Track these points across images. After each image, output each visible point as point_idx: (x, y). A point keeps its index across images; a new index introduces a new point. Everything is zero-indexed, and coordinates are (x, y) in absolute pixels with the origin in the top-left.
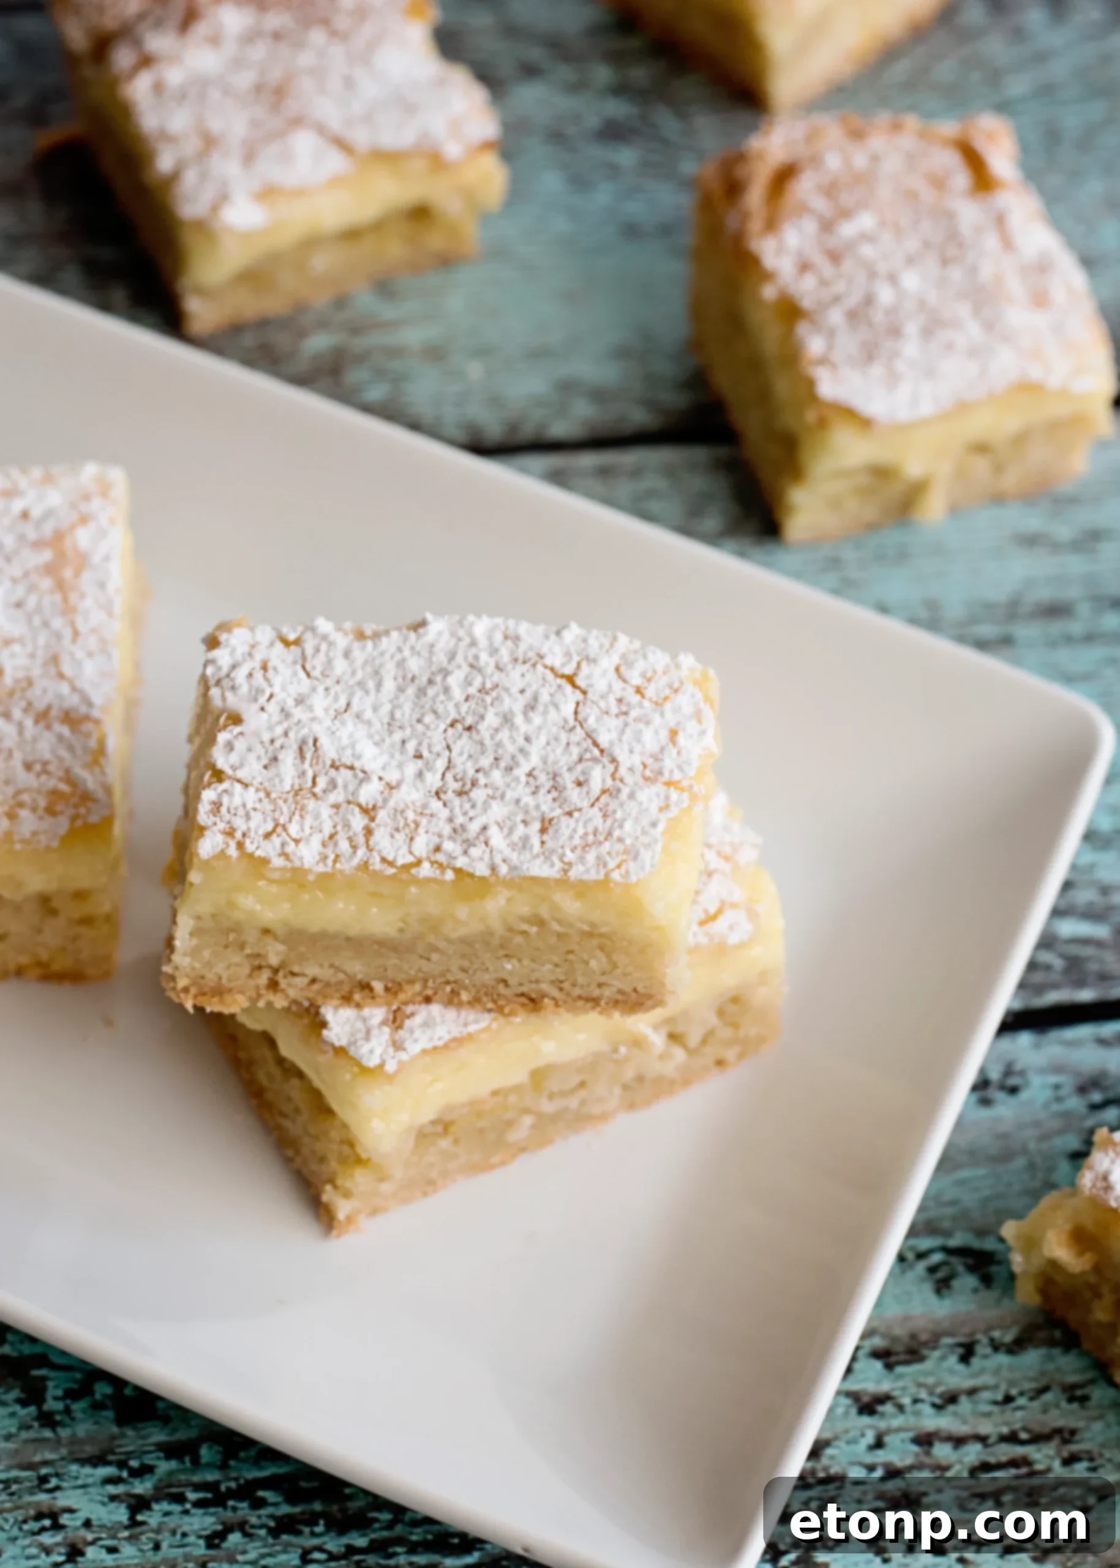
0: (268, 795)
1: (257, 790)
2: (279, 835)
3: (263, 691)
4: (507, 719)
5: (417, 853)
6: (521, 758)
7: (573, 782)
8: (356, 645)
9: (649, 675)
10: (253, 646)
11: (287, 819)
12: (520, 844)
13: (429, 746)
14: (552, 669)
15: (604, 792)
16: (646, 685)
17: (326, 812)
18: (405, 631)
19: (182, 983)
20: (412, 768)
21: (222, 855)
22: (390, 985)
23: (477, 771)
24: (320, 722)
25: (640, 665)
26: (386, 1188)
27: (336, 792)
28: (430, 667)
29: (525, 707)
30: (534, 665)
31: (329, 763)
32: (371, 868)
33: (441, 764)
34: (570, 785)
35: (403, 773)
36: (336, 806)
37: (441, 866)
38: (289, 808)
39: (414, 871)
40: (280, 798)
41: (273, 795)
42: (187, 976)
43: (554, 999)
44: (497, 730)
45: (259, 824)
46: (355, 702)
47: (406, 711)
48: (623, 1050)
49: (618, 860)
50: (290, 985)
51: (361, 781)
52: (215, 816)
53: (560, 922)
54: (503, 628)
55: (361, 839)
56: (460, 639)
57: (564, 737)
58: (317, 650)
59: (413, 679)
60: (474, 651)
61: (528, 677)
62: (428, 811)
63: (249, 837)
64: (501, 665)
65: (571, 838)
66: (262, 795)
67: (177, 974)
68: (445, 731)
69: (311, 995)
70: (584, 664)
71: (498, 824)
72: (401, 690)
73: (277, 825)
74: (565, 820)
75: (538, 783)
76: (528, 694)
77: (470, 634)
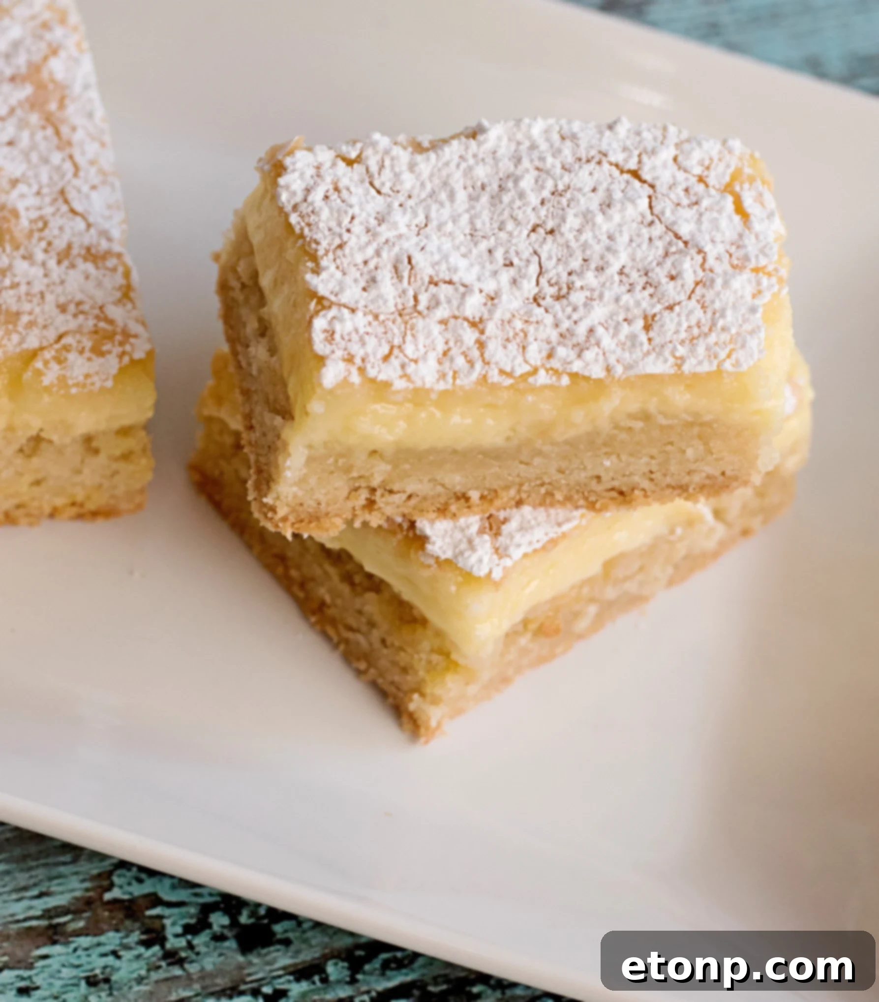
0: (376, 317)
1: (365, 314)
2: (397, 357)
3: (346, 212)
4: (587, 217)
5: (532, 362)
6: (610, 257)
7: (667, 276)
8: (419, 158)
9: (707, 163)
10: (318, 168)
11: (401, 340)
12: (629, 343)
13: (517, 253)
14: (617, 166)
15: (697, 284)
16: (706, 173)
17: (436, 329)
18: (463, 139)
19: (282, 512)
20: (506, 276)
21: (345, 382)
22: (486, 493)
23: (570, 274)
24: (408, 239)
25: (697, 155)
26: (472, 689)
27: (441, 308)
28: (497, 173)
29: (601, 205)
30: (599, 163)
31: (427, 280)
32: (490, 381)
33: (533, 269)
34: (664, 280)
35: (499, 283)
36: (444, 322)
37: (556, 372)
38: (399, 329)
39: (531, 380)
40: (388, 319)
41: (382, 317)
42: (288, 505)
43: (644, 490)
44: (579, 231)
45: (375, 348)
46: (433, 215)
47: (484, 222)
48: (679, 531)
49: (727, 351)
50: (387, 504)
51: (463, 296)
52: (331, 344)
53: (665, 415)
54: (557, 128)
55: (475, 353)
56: (519, 143)
57: (645, 232)
58: (382, 167)
59: (483, 187)
60: (535, 154)
61: (596, 175)
62: (533, 319)
63: (369, 362)
64: (567, 166)
65: (677, 332)
66: (370, 318)
67: (278, 503)
68: (528, 236)
69: (406, 511)
70: (645, 158)
71: (601, 324)
72: (473, 199)
73: (392, 348)
74: (666, 313)
75: (631, 281)
76: (601, 194)
77: (529, 137)
